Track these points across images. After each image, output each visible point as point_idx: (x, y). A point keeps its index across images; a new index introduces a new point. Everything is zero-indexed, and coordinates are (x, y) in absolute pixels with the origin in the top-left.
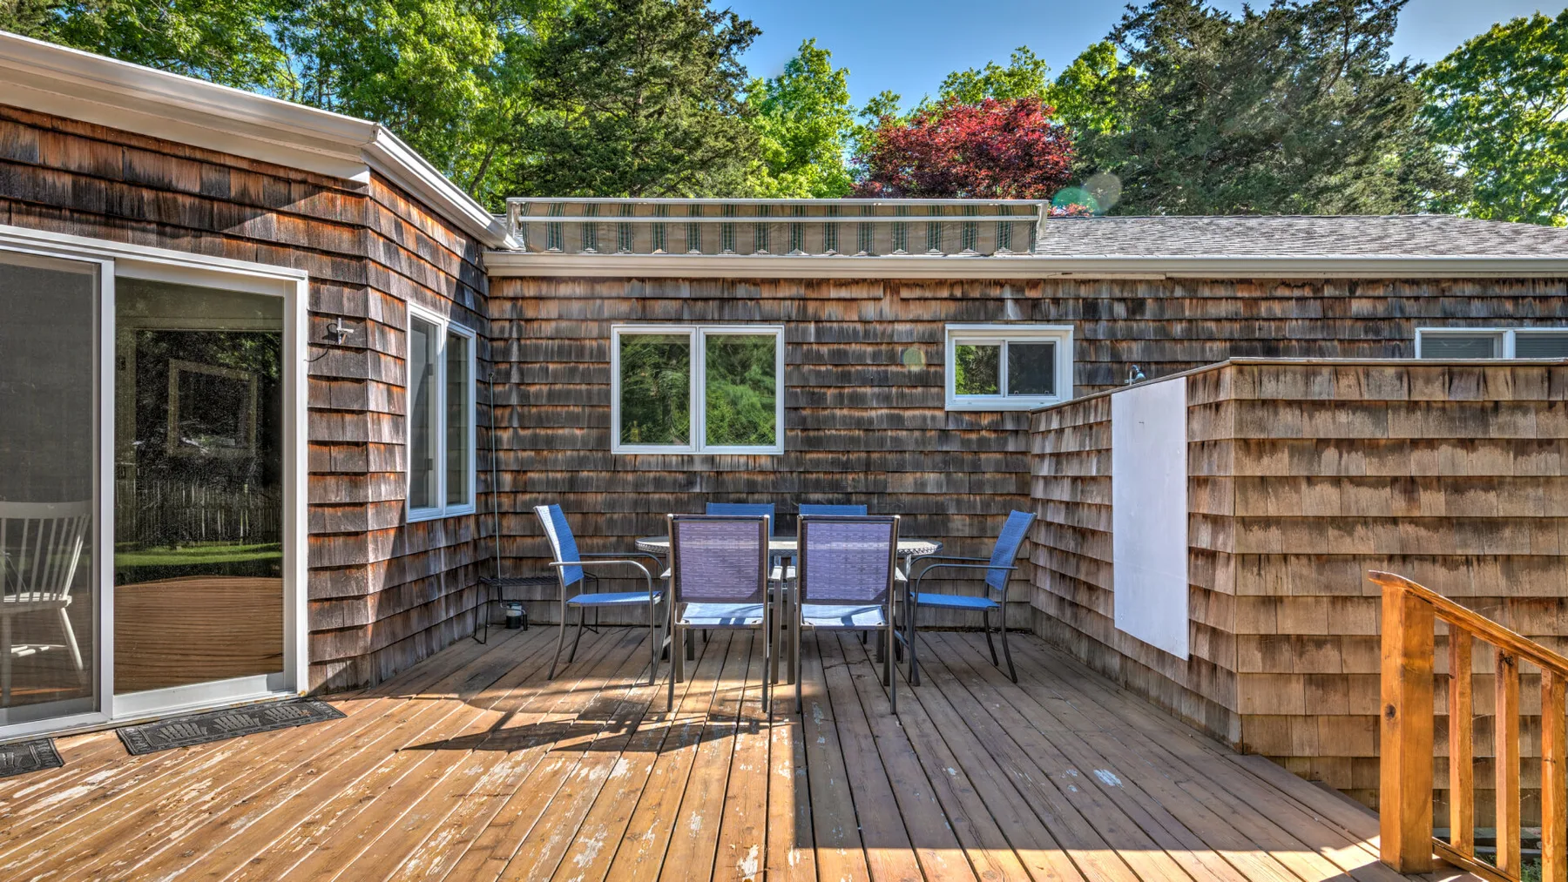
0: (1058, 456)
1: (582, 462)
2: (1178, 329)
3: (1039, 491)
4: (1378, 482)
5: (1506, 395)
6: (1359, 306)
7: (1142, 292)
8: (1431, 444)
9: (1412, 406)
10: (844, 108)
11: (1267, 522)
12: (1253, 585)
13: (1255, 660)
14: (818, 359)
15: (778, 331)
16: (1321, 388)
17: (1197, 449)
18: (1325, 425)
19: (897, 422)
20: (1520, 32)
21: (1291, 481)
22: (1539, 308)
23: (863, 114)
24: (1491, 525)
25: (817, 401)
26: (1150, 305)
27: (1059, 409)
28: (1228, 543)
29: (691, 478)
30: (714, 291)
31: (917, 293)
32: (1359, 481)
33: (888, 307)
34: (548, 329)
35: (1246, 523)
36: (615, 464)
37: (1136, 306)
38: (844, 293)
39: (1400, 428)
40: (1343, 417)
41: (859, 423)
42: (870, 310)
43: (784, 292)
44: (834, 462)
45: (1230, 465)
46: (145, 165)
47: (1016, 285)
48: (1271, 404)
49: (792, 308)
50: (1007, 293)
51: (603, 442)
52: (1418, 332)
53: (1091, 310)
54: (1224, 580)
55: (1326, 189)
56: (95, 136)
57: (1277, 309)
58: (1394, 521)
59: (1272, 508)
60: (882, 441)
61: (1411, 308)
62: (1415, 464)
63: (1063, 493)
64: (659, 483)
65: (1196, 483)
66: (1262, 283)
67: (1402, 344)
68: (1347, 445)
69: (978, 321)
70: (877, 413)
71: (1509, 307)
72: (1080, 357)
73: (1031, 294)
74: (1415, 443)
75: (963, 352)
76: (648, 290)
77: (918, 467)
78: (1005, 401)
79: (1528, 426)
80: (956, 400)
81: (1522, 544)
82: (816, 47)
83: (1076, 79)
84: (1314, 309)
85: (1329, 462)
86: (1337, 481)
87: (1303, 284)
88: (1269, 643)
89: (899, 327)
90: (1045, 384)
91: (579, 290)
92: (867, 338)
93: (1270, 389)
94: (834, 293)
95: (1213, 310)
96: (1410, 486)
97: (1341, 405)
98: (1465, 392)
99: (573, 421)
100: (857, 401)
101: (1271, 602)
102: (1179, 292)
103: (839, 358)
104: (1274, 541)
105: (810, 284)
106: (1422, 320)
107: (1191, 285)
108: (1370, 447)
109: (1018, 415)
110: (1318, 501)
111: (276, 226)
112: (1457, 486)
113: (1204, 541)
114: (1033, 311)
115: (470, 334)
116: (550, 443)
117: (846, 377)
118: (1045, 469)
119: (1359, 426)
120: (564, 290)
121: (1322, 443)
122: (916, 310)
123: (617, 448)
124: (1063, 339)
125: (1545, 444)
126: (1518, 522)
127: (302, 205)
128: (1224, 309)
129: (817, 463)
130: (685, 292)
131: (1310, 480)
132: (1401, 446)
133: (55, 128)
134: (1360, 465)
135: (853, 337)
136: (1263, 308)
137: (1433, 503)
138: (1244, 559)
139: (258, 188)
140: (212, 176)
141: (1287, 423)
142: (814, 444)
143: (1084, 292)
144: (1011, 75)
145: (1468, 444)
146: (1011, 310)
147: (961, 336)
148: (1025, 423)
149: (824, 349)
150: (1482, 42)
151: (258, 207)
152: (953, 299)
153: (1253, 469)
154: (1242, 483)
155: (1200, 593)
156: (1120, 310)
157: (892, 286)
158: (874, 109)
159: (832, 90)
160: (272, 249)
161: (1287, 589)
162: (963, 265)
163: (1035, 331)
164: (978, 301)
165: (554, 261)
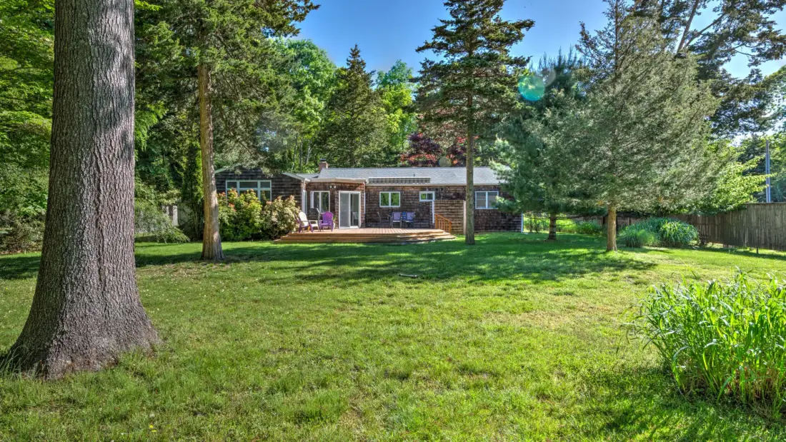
1: (376, 208)
2: (447, 191)
7: (443, 187)
14: (404, 195)
15: (399, 192)
19: (413, 203)
21: (439, 209)
22: (491, 189)
25: (404, 200)
26: (444, 190)
29: (389, 209)
30: (392, 188)
31: (416, 188)
32: (444, 209)
33: (413, 189)
34: (372, 192)
36: (381, 208)
37: (442, 189)
38: (407, 188)
41: (409, 203)
42: (411, 190)
43: (400, 188)
44: (406, 208)
47: (428, 187)
49: (401, 190)
51: (379, 206)
53: (437, 190)
57: (459, 189)
60: (412, 205)
61: (475, 189)
64: (385, 210)
69: (423, 191)
70: (411, 202)
71: (487, 189)
72: (436, 195)
73: (430, 188)
74: (448, 206)
75: (422, 195)
76: (384, 188)
77: (416, 208)
78: (426, 200)
80: (421, 200)
81: (456, 213)
84: (463, 189)
87: (462, 186)
89: (414, 192)
90: (431, 199)
91: (376, 188)
92: (410, 193)
95: (451, 189)
99: (375, 204)
100: (409, 201)
102: (447, 187)
103: (407, 195)
105: (403, 187)
106: (477, 191)
107: (449, 187)
111: (359, 188)
112: (451, 209)
114: (430, 190)
116: (372, 206)
117: (407, 198)
119: (444, 205)
120: (374, 188)
122: (416, 190)
123: (381, 206)
124: (433, 193)
128: (453, 189)
129: (404, 208)
130: (388, 188)
131: (441, 209)
135: (408, 193)
136: (457, 189)
140: (355, 185)
142: (404, 205)
143: (436, 187)
146: (427, 189)
147: (421, 193)
148: (429, 203)
152: (421, 188)
156: (440, 189)
157: (413, 187)
160: (358, 190)
162: (422, 184)
163: (430, 192)
164: (423, 189)
165: (373, 185)
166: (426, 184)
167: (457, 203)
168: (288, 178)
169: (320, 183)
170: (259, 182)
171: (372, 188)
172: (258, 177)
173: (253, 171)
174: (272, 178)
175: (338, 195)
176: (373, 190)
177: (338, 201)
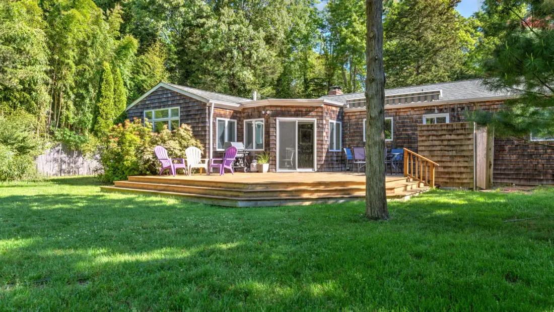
1: (358, 143)
4: (438, 140)
5: (455, 128)
7: (464, 105)
8: (445, 135)
9: (442, 130)
11: (422, 146)
14: (399, 123)
15: (392, 118)
16: (430, 128)
18: (430, 133)
19: (413, 134)
21: (426, 140)
24: (454, 146)
25: (398, 130)
26: (466, 108)
28: (419, 149)
31: (418, 109)
32: (435, 140)
33: (412, 112)
34: (353, 120)
35: (420, 146)
36: (364, 143)
37: (463, 108)
38: (404, 110)
39: (440, 133)
40: (433, 132)
41: (407, 134)
42: (409, 113)
43: (393, 111)
44: (402, 142)
46: (300, 109)
47: (437, 106)
48: (423, 130)
49: (394, 114)
50: (435, 108)
51: (363, 140)
53: (453, 110)
58: (440, 145)
59: (423, 144)
60: (411, 138)
62: (443, 138)
66: (492, 101)
68: (434, 135)
69: (430, 114)
70: (410, 132)
72: (451, 119)
73: (440, 108)
74: (443, 135)
75: (427, 120)
79: (459, 132)
81: (458, 148)
85: (431, 138)
86: (432, 140)
89: (414, 116)
91: (359, 113)
92: (408, 118)
93: (423, 128)
94: (402, 110)
96: (442, 140)
97: (433, 130)
98: (450, 128)
99: (357, 136)
100: (406, 130)
102: (472, 105)
103: (403, 122)
104: (424, 148)
105: (397, 109)
107: (475, 103)
108: (437, 136)
110: (429, 143)
111: (313, 114)
112: (449, 140)
114: (441, 111)
115: (340, 123)
116: (354, 140)
117: (404, 126)
119: (435, 133)
120: (356, 114)
121: (429, 136)
122: (418, 113)
124: (447, 116)
125: (462, 134)
126: (458, 145)
127: (316, 110)
128: (483, 107)
129: (399, 142)
131: (428, 140)
132: (441, 135)
133: (292, 107)
134: (435, 138)
135: (406, 118)
136: (492, 107)
137: (445, 143)
138: (420, 151)
139: (311, 109)
140: (307, 109)
141: (426, 133)
142: (398, 139)
143: (451, 106)
145: (450, 135)
146: (436, 111)
147: (426, 117)
149: (400, 121)
151: (311, 111)
152: (425, 110)
153: (420, 139)
156: (459, 109)
157: (413, 108)
160: (313, 116)
162: (426, 103)
163: (441, 115)
164: (430, 110)
165: (354, 109)
166: (435, 102)
167: (460, 128)
168: (194, 102)
169: (254, 108)
170: (170, 109)
171: (353, 114)
172: (169, 104)
173: (165, 96)
174: (180, 104)
175: (276, 124)
176: (354, 117)
177: (276, 133)
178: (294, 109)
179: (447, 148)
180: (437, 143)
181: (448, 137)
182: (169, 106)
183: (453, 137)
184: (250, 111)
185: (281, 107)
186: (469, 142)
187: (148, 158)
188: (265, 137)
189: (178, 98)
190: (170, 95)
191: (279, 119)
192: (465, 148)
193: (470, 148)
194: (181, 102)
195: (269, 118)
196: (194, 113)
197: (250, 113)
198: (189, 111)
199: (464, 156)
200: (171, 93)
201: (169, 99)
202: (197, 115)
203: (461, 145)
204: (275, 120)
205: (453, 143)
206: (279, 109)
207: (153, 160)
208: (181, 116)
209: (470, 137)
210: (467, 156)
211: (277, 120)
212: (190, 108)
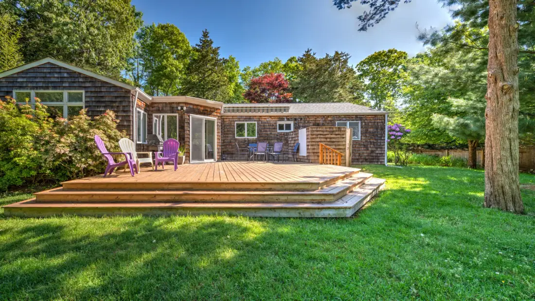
0: (292, 138)
1: (231, 139)
2: (306, 122)
3: (289, 142)
4: (324, 138)
6: (329, 119)
7: (302, 117)
8: (328, 134)
9: (326, 131)
10: (238, 70)
11: (313, 142)
12: (312, 147)
13: (312, 154)
14: (261, 126)
15: (256, 122)
16: (318, 129)
17: (307, 135)
18: (318, 133)
19: (271, 134)
20: (380, 54)
21: (316, 138)
22: (352, 119)
23: (243, 71)
24: (333, 142)
25: (261, 131)
26: (303, 119)
27: (292, 132)
28: (310, 144)
29: (245, 141)
30: (248, 117)
31: (274, 117)
32: (322, 138)
33: (270, 119)
34: (227, 122)
35: (312, 142)
36: (236, 140)
37: (301, 119)
39: (325, 133)
41: (266, 134)
42: (268, 120)
43: (257, 117)
44: (263, 139)
45: (310, 136)
46: (206, 109)
47: (286, 116)
48: (313, 131)
49: (258, 119)
51: (234, 137)
52: (337, 122)
53: (295, 119)
54: (310, 147)
55: (335, 92)
56: (204, 107)
57: (319, 119)
58: (325, 141)
59: (314, 140)
60: (269, 136)
61: (336, 119)
62: (327, 136)
63: (293, 142)
64: (241, 142)
65: (307, 139)
66: (317, 116)
67: (334, 124)
68: (320, 135)
69: (281, 121)
70: (269, 132)
71: (348, 119)
72: (294, 125)
73: (288, 117)
75: (279, 125)
76: (240, 117)
77: (274, 140)
78: (284, 131)
79: (337, 133)
80: (279, 131)
81: (336, 143)
82: (232, 57)
83: (288, 65)
84: (324, 119)
85: (319, 136)
86: (320, 138)
87: (322, 116)
88: (314, 153)
89: (271, 122)
90: (290, 129)
91: (231, 117)
92: (268, 123)
93: (314, 130)
94: (263, 118)
95: (311, 119)
96: (326, 138)
97: (320, 131)
98: (331, 130)
99: (230, 134)
100: (266, 131)
101: (314, 149)
102: (306, 117)
103: (264, 126)
104: (314, 143)
105: (260, 116)
106: (337, 121)
107: (308, 116)
108: (323, 135)
109: (287, 133)
110: (318, 140)
111: (215, 114)
112: (331, 138)
113: (308, 144)
114: (288, 120)
116: (227, 137)
117: (265, 128)
118: (290, 139)
119: (322, 133)
120: (229, 117)
121: (318, 134)
122: (273, 120)
123: (236, 137)
124: (292, 123)
125: (339, 134)
126: (336, 141)
127: (216, 111)
128: (312, 119)
129: (261, 139)
130: (244, 117)
132: (325, 135)
133: (201, 106)
134: (322, 136)
135: (265, 123)
136: (317, 119)
137: (328, 140)
138: (311, 145)
139: (213, 110)
140: (210, 109)
141: (315, 133)
142: (261, 136)
143: (295, 117)
144: (274, 63)
145: (331, 134)
146: (285, 120)
147: (279, 123)
148: (287, 134)
149: (262, 125)
150: (372, 56)
151: (213, 112)
152: (278, 118)
153: (312, 137)
154: (311, 138)
155: (308, 149)
156: (299, 119)
157: (270, 117)
158: (245, 70)
159: (236, 66)
160: (215, 116)
161: (315, 148)
162: (279, 114)
163: (288, 122)
164: (281, 118)
165: (229, 114)
166: (285, 114)
167: (338, 130)
168: (110, 87)
169: (166, 103)
170: (66, 93)
171: (227, 117)
172: (64, 85)
173: (56, 76)
174: (85, 87)
175: (189, 119)
176: (228, 120)
177: (189, 127)
178: (202, 109)
179: (329, 143)
180: (323, 140)
181: (329, 136)
182: (65, 88)
183: (333, 136)
184: (160, 106)
185: (193, 105)
186: (343, 140)
187: (62, 152)
188: (179, 131)
189: (81, 80)
190: (66, 75)
191: (192, 116)
192: (341, 143)
193: (344, 143)
194: (88, 85)
195: (184, 114)
196: (110, 100)
197: (161, 108)
198: (102, 97)
199: (340, 149)
200: (67, 73)
201: (65, 80)
202: (115, 102)
203: (338, 142)
204: (189, 116)
205: (334, 140)
206: (191, 106)
207: (70, 155)
208: (86, 102)
209: (344, 136)
210: (342, 149)
211: (190, 117)
212: (103, 93)
